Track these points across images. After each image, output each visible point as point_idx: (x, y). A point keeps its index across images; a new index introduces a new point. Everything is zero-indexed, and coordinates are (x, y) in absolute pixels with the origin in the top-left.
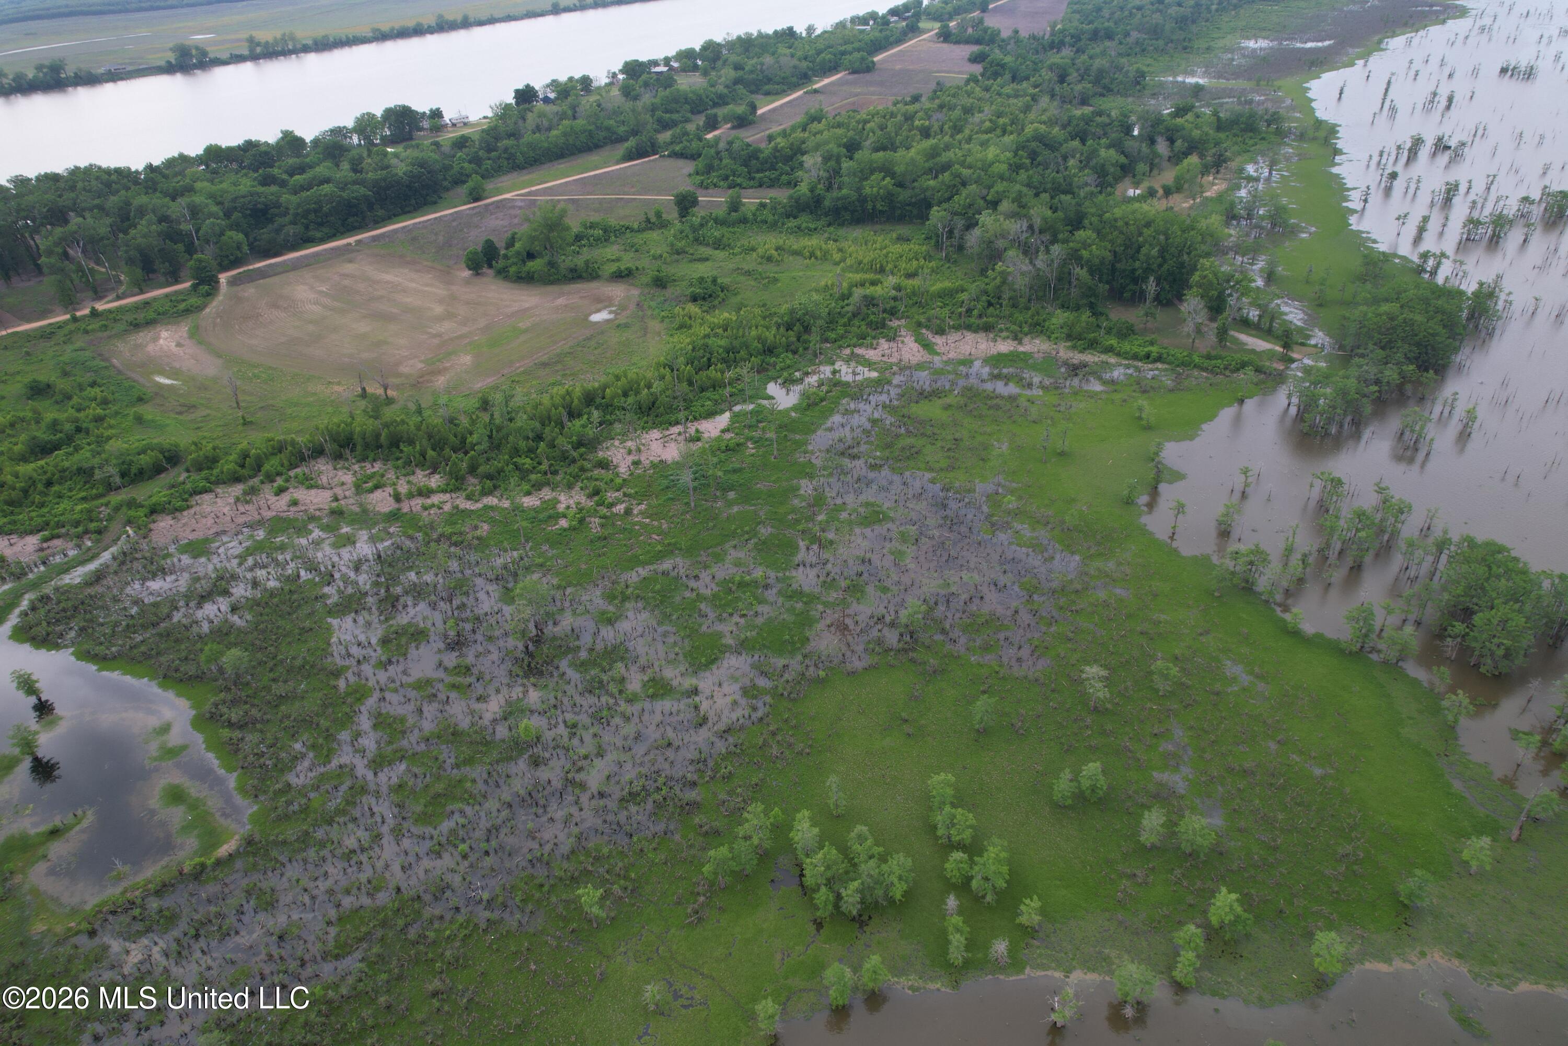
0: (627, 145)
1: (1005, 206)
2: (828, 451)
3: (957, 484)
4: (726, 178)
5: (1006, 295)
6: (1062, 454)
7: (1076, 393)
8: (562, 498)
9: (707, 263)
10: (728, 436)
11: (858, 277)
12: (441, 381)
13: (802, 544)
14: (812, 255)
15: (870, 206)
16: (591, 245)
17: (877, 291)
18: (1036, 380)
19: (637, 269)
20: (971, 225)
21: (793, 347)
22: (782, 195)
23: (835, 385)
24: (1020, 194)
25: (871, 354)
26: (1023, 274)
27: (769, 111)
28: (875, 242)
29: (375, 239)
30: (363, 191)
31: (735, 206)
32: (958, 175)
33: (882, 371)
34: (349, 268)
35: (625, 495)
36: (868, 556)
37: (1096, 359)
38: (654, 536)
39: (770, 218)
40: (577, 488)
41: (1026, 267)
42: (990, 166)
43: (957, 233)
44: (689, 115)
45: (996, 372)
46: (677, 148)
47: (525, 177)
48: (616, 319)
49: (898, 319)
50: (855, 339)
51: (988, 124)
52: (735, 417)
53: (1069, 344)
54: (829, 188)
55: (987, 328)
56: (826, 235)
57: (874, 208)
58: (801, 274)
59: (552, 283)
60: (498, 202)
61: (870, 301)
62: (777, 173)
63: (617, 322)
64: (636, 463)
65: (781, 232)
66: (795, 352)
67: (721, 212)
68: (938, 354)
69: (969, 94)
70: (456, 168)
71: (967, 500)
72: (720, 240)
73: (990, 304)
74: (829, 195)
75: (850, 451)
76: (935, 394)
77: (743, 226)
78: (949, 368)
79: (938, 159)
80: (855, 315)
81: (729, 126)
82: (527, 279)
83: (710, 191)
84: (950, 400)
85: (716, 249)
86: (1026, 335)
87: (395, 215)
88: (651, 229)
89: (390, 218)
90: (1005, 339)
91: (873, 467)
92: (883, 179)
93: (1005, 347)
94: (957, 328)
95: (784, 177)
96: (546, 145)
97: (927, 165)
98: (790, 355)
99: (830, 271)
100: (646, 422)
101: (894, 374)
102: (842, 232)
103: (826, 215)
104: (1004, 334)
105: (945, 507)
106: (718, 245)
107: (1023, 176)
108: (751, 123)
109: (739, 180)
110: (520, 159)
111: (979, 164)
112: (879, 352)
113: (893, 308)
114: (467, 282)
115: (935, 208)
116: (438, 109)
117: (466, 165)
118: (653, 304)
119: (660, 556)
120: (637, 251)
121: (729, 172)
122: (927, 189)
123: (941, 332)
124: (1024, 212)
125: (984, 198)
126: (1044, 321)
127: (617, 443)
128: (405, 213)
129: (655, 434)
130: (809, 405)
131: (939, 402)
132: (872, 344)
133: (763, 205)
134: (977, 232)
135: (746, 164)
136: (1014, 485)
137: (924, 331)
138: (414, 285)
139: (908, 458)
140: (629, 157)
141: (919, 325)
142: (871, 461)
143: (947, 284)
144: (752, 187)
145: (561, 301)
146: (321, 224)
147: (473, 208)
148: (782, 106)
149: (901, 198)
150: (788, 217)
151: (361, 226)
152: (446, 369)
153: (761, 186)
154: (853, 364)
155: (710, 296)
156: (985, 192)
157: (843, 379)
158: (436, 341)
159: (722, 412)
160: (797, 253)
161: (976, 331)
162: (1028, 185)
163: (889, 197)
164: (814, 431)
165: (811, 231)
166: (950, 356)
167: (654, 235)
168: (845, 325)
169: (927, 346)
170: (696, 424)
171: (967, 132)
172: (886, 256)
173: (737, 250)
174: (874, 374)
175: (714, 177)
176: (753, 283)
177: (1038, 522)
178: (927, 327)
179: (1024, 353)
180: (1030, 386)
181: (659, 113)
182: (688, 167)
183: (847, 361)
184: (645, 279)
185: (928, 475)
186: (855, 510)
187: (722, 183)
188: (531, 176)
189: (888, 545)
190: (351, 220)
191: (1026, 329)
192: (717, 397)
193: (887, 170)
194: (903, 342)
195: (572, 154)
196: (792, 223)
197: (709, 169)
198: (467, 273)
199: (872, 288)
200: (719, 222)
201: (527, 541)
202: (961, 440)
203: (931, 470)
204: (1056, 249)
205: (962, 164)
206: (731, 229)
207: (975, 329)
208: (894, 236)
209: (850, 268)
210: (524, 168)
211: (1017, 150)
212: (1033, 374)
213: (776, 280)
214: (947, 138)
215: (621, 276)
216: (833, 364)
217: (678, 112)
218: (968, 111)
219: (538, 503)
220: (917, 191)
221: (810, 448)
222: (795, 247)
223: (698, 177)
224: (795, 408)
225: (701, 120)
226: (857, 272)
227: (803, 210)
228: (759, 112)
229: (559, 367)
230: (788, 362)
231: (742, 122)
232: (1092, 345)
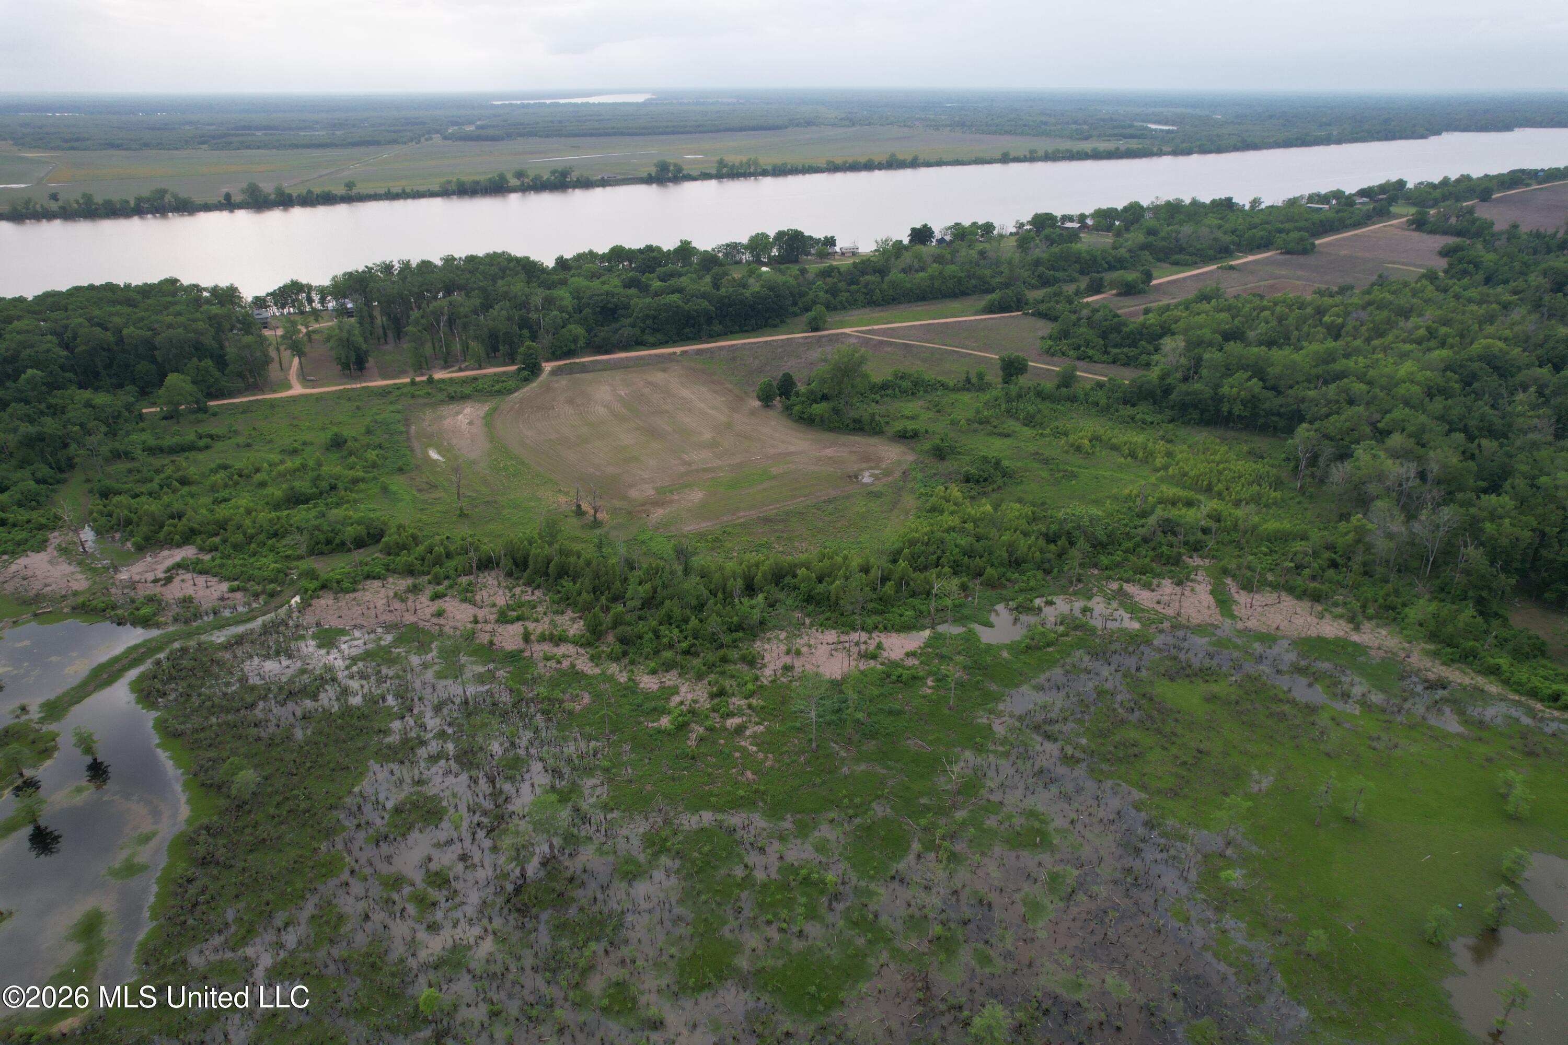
0: (990, 297)
1: (1396, 440)
2: (1020, 719)
3: (1170, 822)
4: (1078, 348)
5: (1358, 558)
6: (1351, 821)
7: (1412, 727)
8: (683, 689)
9: (1008, 441)
10: (911, 662)
11: (1171, 491)
12: (658, 514)
13: (916, 846)
14: (1133, 455)
15: (1225, 408)
16: (895, 396)
17: (1190, 515)
18: (1357, 691)
19: (927, 432)
20: (1344, 455)
21: (1047, 566)
22: (1126, 377)
23: (1076, 628)
24: (1422, 429)
25: (1144, 597)
26: (1390, 536)
27: (1168, 282)
28: (1215, 453)
29: (699, 352)
30: (705, 304)
31: (1067, 380)
32: (1346, 391)
33: (1147, 624)
34: (658, 377)
35: (750, 706)
36: (992, 897)
37: (1467, 681)
38: (749, 774)
39: (1103, 402)
40: (706, 682)
41: (1397, 526)
42: (1396, 386)
43: (1322, 461)
44: (1076, 275)
45: (1303, 663)
46: (1043, 307)
47: (877, 314)
48: (872, 484)
49: (1202, 557)
50: (1131, 573)
51: (1422, 332)
52: (937, 638)
53: (1432, 647)
54: (1186, 379)
55: (1317, 598)
56: (1161, 433)
57: (1230, 412)
58: (1108, 474)
59: (831, 430)
60: (833, 335)
61: (1168, 527)
62: (1137, 351)
63: (871, 488)
64: (787, 668)
65: (1110, 419)
66: (1047, 572)
67: (1049, 385)
68: (1233, 617)
69: (1415, 293)
70: (811, 295)
71: (1173, 852)
72: (1033, 417)
73: (1334, 565)
74: (1184, 387)
75: (1047, 727)
76: (1205, 674)
77: (1069, 404)
78: (1239, 642)
79: (1332, 365)
80: (1145, 540)
81: (1114, 292)
82: (807, 421)
83: (1055, 359)
84: (1216, 688)
85: (1026, 425)
86: (1370, 618)
87: (731, 333)
88: (968, 390)
89: (726, 334)
90: (1337, 617)
91: (1068, 760)
92: (1250, 379)
93: (1332, 629)
94: (1275, 587)
95: (1144, 357)
96: (909, 285)
97: (1314, 371)
98: (1040, 574)
99: (1145, 478)
100: (828, 619)
101: (1162, 631)
102: (1183, 432)
103: (1172, 408)
104: (1339, 610)
105: (1138, 851)
106: (1029, 421)
107: (1438, 405)
108: (1140, 292)
109: (1090, 352)
110: (878, 295)
111: (1383, 381)
112: (1155, 596)
113: (1199, 542)
114: (753, 413)
115: (1305, 425)
116: (832, 237)
117: (821, 294)
118: (920, 476)
119: (736, 804)
120: (938, 411)
121: (1082, 342)
122: (1303, 400)
123: (1247, 587)
124: (1421, 451)
125: (1373, 425)
126: (1404, 605)
127: (783, 635)
128: (742, 331)
129: (831, 636)
130: (1028, 647)
131: (1202, 688)
132: (1151, 584)
133: (1100, 385)
134: (1348, 466)
135: (1104, 335)
136: (1254, 849)
137: (1229, 581)
138: (703, 405)
139: (1120, 760)
140: (990, 310)
141: (1225, 571)
142: (1069, 751)
143: (1286, 525)
144: (1104, 362)
145: (829, 452)
146: (656, 330)
147: (806, 338)
148: (1184, 279)
149: (1267, 405)
150: (1125, 403)
151: (696, 338)
152: (671, 501)
153: (1114, 362)
154: (1115, 604)
155: (985, 480)
156: (1377, 416)
157: (1093, 622)
158: (682, 469)
159: (924, 628)
160: (1115, 448)
161: (1299, 598)
162: (1441, 418)
163: (1252, 402)
164: (1017, 686)
165: (1145, 425)
166: (1249, 624)
167: (966, 397)
168: (1127, 551)
169: (1224, 603)
170: (883, 635)
171: (1390, 337)
172: (1220, 473)
173: (1048, 431)
174: (1136, 625)
175: (1064, 345)
176: (1044, 474)
177: (1264, 925)
178: (1234, 577)
179: (1355, 644)
180: (1346, 696)
181: (1041, 269)
182: (1045, 328)
183: (1109, 599)
184: (928, 445)
185: (1138, 795)
186: (1010, 817)
187: (1071, 353)
188: (882, 314)
189: (1026, 887)
190: (687, 330)
191: (1371, 611)
192: (923, 608)
193: (1259, 372)
194: (1192, 590)
195: (936, 298)
196: (1129, 411)
197: (1065, 334)
198: (757, 403)
199: (1184, 510)
200: (1041, 395)
201: (613, 732)
202: (1208, 754)
203: (1144, 788)
204: (1447, 513)
205: (1361, 378)
206: (1054, 406)
207: (1301, 594)
208: (1245, 449)
209: (1170, 480)
210: (879, 305)
211: (1445, 370)
212: (1357, 679)
213: (1074, 476)
214: (1358, 342)
215: (904, 437)
216: (1090, 598)
217: (1065, 270)
218: (1406, 313)
219: (655, 687)
220: (1290, 400)
221: (1001, 707)
222: (1114, 441)
223: (1050, 343)
224: (1012, 647)
225: (1083, 283)
226: (1177, 485)
227: (1145, 399)
228: (1154, 282)
229: (780, 526)
230: (1032, 583)
231: (1129, 290)
232: (1467, 658)
